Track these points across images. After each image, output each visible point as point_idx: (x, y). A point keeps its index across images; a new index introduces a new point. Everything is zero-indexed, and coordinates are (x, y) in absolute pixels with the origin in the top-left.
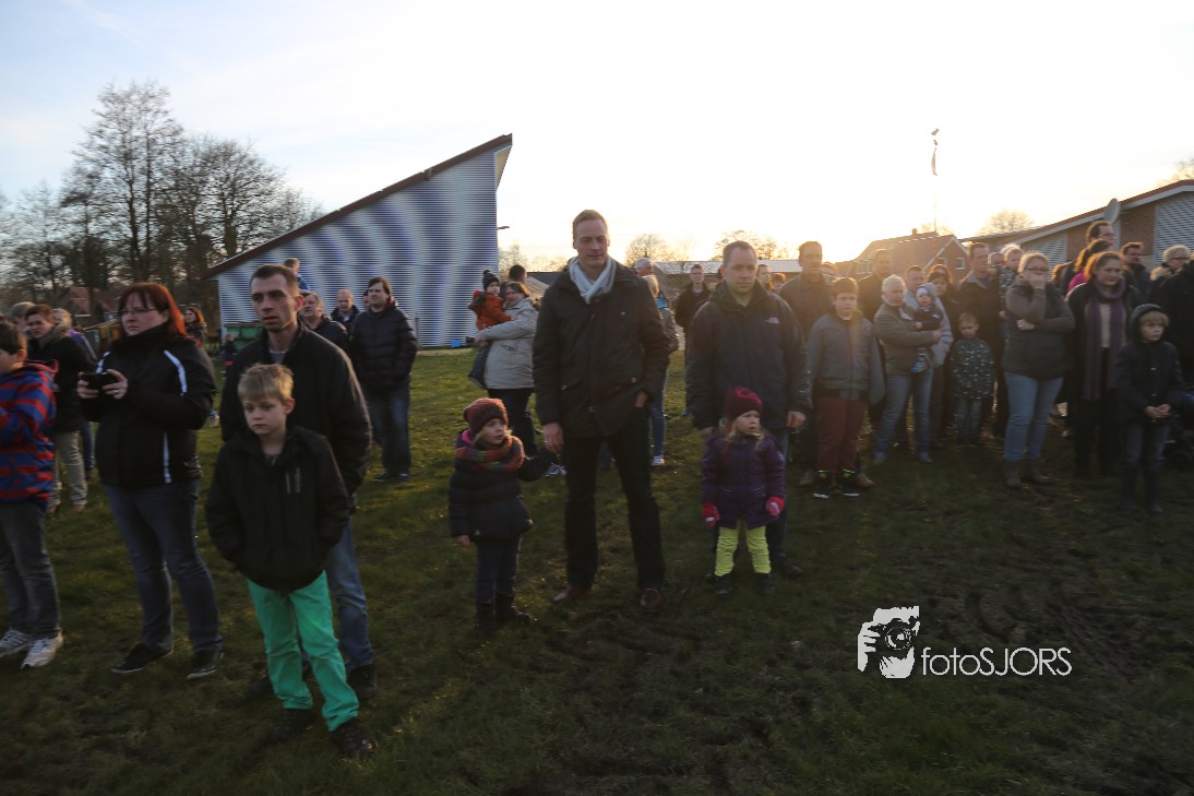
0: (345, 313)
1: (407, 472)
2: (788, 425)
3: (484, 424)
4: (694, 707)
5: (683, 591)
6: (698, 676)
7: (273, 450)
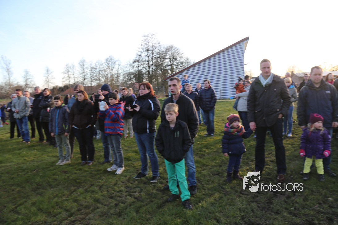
0: (199, 89)
1: (213, 134)
2: (332, 126)
3: (233, 122)
4: (290, 213)
5: (292, 176)
6: (293, 204)
7: (172, 126)
